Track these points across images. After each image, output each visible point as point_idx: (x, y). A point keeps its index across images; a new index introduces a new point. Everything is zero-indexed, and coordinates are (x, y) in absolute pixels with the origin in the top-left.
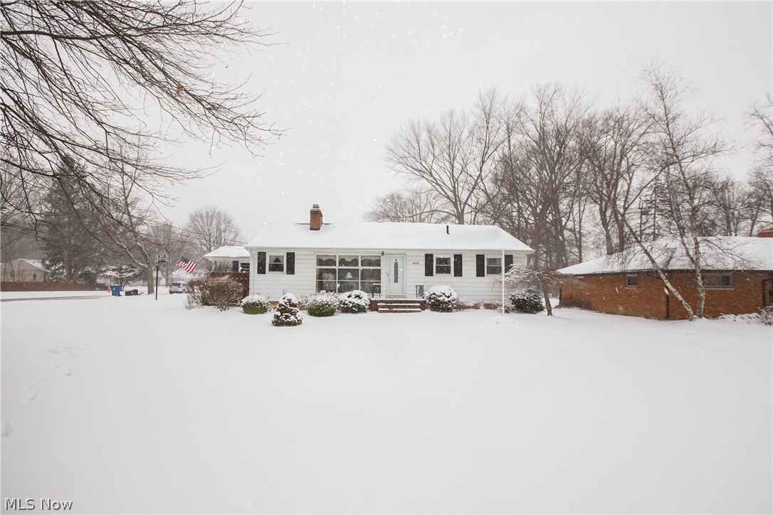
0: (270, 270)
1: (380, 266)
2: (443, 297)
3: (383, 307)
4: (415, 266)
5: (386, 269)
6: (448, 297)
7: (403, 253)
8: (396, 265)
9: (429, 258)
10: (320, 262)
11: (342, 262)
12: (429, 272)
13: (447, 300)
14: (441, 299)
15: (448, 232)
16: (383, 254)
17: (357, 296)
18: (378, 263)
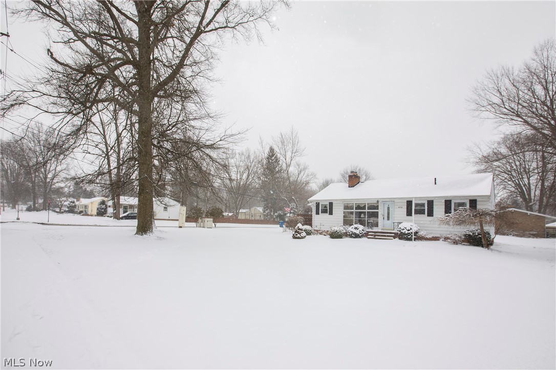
0: (322, 213)
1: (378, 209)
2: (405, 230)
3: (372, 235)
4: (400, 209)
5: (381, 211)
6: (409, 230)
7: (392, 200)
8: (388, 208)
9: (409, 203)
10: (346, 207)
11: (358, 207)
12: (409, 213)
13: (407, 232)
14: (403, 231)
15: (435, 183)
16: (378, 201)
17: (356, 228)
18: (377, 208)
